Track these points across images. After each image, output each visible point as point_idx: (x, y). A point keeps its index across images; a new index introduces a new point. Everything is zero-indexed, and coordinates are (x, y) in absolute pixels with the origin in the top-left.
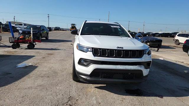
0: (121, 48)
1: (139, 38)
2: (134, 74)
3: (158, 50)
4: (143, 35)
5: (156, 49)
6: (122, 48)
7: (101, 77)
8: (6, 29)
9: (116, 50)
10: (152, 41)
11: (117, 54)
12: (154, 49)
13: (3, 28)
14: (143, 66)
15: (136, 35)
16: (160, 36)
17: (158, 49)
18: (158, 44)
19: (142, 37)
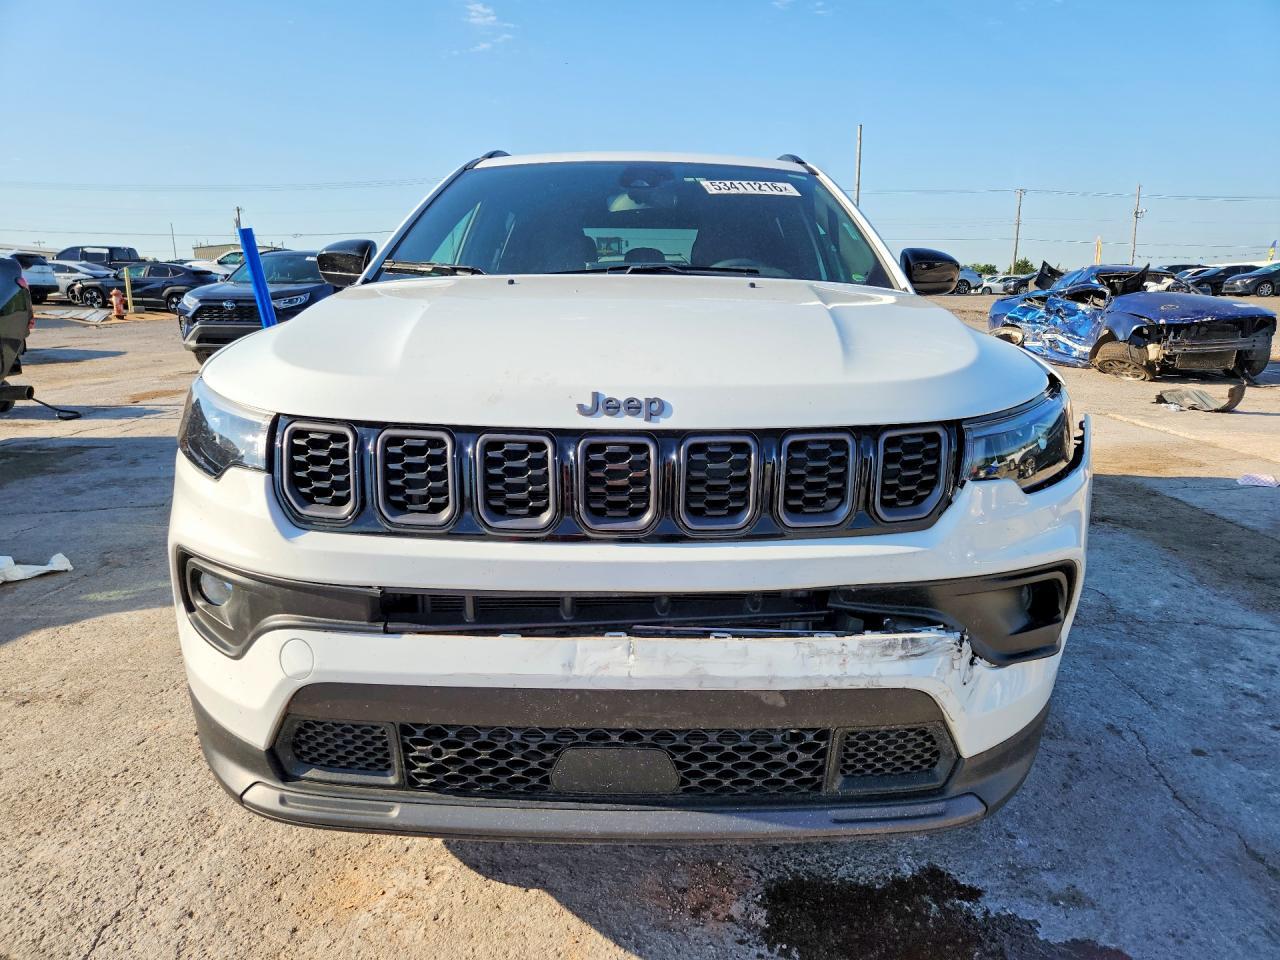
0: (633, 407)
1: (1082, 306)
2: (823, 735)
3: (1236, 397)
4: (1111, 286)
5: (1220, 392)
6: (655, 407)
7: (410, 783)
8: (156, 292)
9: (563, 437)
10: (1188, 326)
11: (579, 484)
12: (1201, 395)
13: (135, 285)
14: (952, 638)
15: (1059, 286)
16: (1266, 288)
17: (1232, 393)
18: (1240, 353)
19: (1102, 295)
